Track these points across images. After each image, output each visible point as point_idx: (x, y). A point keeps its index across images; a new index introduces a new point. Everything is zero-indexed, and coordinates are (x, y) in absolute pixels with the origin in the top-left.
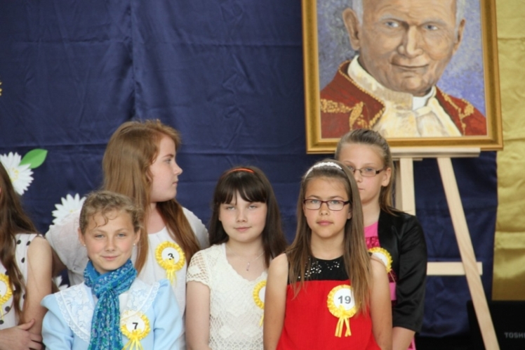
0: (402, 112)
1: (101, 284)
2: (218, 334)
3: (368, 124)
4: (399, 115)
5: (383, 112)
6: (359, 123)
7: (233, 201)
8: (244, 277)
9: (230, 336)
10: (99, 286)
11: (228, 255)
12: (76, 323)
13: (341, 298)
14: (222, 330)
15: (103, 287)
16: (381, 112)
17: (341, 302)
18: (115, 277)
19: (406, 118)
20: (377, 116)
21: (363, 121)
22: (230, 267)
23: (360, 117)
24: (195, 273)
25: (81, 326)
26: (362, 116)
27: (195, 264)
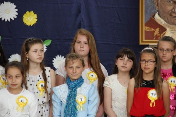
0: (173, 32)
1: (71, 85)
2: (114, 105)
3: (161, 35)
4: (172, 33)
5: (166, 31)
6: (158, 35)
7: (124, 57)
8: (123, 86)
9: (119, 106)
10: (70, 86)
11: (118, 78)
12: (62, 97)
13: (152, 94)
14: (116, 103)
15: (72, 86)
16: (165, 31)
17: (152, 95)
18: (76, 83)
19: (174, 34)
20: (164, 33)
21: (159, 34)
22: (118, 82)
23: (158, 33)
24: (107, 84)
25: (64, 99)
26: (159, 33)
27: (107, 81)
